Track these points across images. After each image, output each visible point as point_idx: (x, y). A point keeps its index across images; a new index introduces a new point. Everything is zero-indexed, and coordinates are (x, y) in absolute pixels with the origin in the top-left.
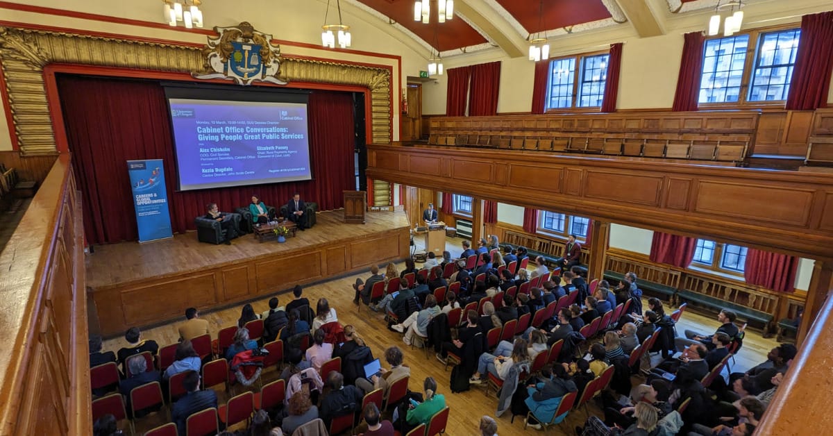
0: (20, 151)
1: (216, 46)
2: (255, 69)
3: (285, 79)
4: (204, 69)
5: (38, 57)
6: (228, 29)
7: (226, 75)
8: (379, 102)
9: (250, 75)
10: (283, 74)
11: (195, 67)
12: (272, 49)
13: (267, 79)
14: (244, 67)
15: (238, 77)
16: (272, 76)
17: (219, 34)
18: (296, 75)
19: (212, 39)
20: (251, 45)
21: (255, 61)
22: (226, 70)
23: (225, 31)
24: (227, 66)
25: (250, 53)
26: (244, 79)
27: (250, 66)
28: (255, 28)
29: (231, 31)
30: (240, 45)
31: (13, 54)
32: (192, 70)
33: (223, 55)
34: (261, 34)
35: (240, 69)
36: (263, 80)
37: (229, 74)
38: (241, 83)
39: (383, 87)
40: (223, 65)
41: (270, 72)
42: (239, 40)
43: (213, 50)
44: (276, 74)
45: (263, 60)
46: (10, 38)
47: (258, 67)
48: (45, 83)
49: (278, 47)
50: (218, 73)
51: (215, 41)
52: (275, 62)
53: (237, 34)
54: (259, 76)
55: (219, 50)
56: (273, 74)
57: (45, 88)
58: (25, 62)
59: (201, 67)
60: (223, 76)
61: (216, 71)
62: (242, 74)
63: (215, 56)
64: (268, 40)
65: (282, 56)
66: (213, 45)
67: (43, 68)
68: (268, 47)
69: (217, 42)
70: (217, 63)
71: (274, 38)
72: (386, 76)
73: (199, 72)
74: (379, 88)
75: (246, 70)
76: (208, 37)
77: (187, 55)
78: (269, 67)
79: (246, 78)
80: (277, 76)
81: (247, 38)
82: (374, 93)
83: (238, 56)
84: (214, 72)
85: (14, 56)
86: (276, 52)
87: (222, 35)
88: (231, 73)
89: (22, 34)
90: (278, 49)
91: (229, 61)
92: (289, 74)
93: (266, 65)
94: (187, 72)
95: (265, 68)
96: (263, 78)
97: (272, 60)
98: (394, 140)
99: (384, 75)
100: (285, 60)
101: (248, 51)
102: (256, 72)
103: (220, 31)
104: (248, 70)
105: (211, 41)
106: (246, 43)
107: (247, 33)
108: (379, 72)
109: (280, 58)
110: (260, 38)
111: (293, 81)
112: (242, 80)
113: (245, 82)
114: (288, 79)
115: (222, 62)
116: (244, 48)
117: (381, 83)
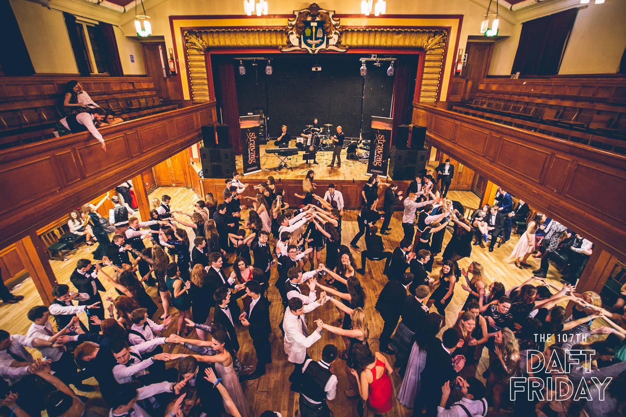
0: (193, 100)
1: (293, 26)
2: (320, 40)
3: (345, 46)
4: (286, 44)
5: (202, 46)
6: (302, 11)
7: (301, 47)
8: (431, 64)
9: (317, 46)
10: (343, 43)
11: (281, 43)
12: (334, 23)
13: (331, 48)
14: (312, 40)
15: (308, 48)
16: (333, 45)
17: (295, 16)
18: (354, 43)
19: (290, 21)
20: (318, 22)
21: (320, 35)
22: (300, 43)
23: (300, 13)
24: (301, 40)
25: (317, 28)
26: (312, 49)
27: (317, 39)
28: (320, 7)
29: (304, 12)
30: (309, 22)
31: (192, 45)
32: (280, 45)
33: (298, 32)
34: (325, 11)
35: (309, 41)
36: (327, 49)
37: (302, 47)
38: (311, 52)
39: (438, 48)
40: (298, 39)
41: (333, 42)
42: (309, 19)
43: (292, 29)
44: (337, 43)
45: (326, 33)
46: (191, 36)
47: (323, 38)
48: (206, 61)
49: (339, 20)
50: (295, 46)
51: (292, 22)
52: (335, 33)
53: (308, 14)
54: (323, 46)
55: (295, 28)
56: (335, 44)
57: (206, 64)
58: (197, 50)
59: (285, 43)
60: (298, 48)
61: (294, 45)
62: (310, 46)
63: (292, 33)
64: (331, 16)
65: (343, 27)
66: (291, 25)
67: (204, 52)
68: (330, 21)
69: (294, 23)
70: (294, 39)
71: (336, 13)
72: (443, 37)
73: (283, 46)
74: (433, 49)
75: (314, 42)
76: (288, 20)
77: (276, 35)
78: (331, 38)
79: (314, 48)
80: (338, 44)
81: (314, 17)
82: (428, 54)
83: (308, 32)
84: (293, 46)
85: (192, 47)
86: (336, 25)
87: (297, 16)
88: (304, 46)
89: (195, 33)
90: (338, 22)
91: (302, 36)
92: (349, 43)
93: (328, 37)
94: (276, 48)
95: (328, 39)
96: (327, 47)
97: (333, 32)
98: (441, 100)
99: (441, 36)
100: (344, 31)
101: (315, 26)
102: (321, 43)
103: (297, 13)
104: (315, 41)
105: (289, 23)
106: (313, 21)
107: (314, 12)
108: (435, 34)
109: (340, 30)
110: (324, 15)
111: (351, 48)
112: (311, 50)
113: (314, 51)
114: (347, 47)
115: (297, 37)
116: (311, 25)
117: (436, 44)
